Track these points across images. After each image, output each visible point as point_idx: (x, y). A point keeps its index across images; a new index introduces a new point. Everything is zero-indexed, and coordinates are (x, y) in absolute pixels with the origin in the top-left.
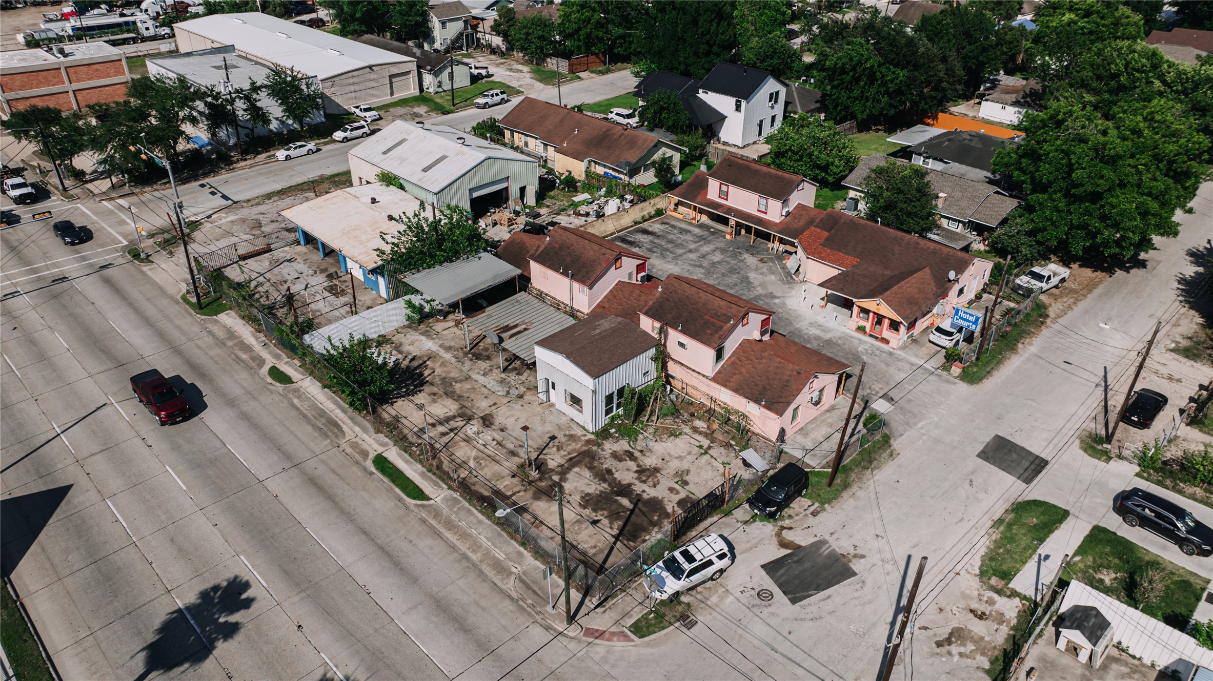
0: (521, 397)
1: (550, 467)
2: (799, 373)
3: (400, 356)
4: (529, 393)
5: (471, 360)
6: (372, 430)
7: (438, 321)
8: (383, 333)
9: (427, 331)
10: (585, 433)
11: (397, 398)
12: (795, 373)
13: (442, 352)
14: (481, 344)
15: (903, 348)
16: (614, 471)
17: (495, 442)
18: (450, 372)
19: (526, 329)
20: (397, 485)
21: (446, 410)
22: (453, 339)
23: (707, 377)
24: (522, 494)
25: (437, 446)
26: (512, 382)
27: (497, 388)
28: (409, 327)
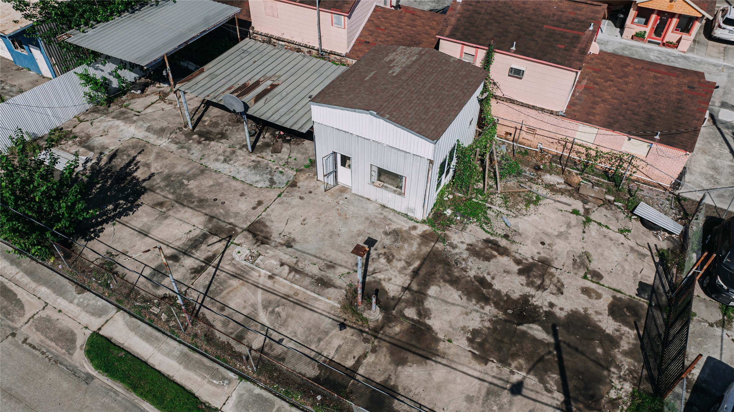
0: (293, 184)
1: (391, 294)
2: (691, 88)
3: (91, 154)
4: (302, 177)
5: (199, 142)
6: (71, 288)
7: (134, 97)
8: (58, 124)
9: (123, 113)
10: (412, 224)
11: (101, 223)
12: (685, 88)
13: (152, 138)
14: (205, 118)
15: (691, 50)
16: (489, 278)
17: (286, 268)
18: (174, 166)
19: (273, 86)
20: (144, 396)
21: (188, 228)
22: (163, 118)
23: (557, 114)
24: (371, 358)
25: (193, 295)
26: (271, 164)
27: (253, 177)
28: (95, 111)
